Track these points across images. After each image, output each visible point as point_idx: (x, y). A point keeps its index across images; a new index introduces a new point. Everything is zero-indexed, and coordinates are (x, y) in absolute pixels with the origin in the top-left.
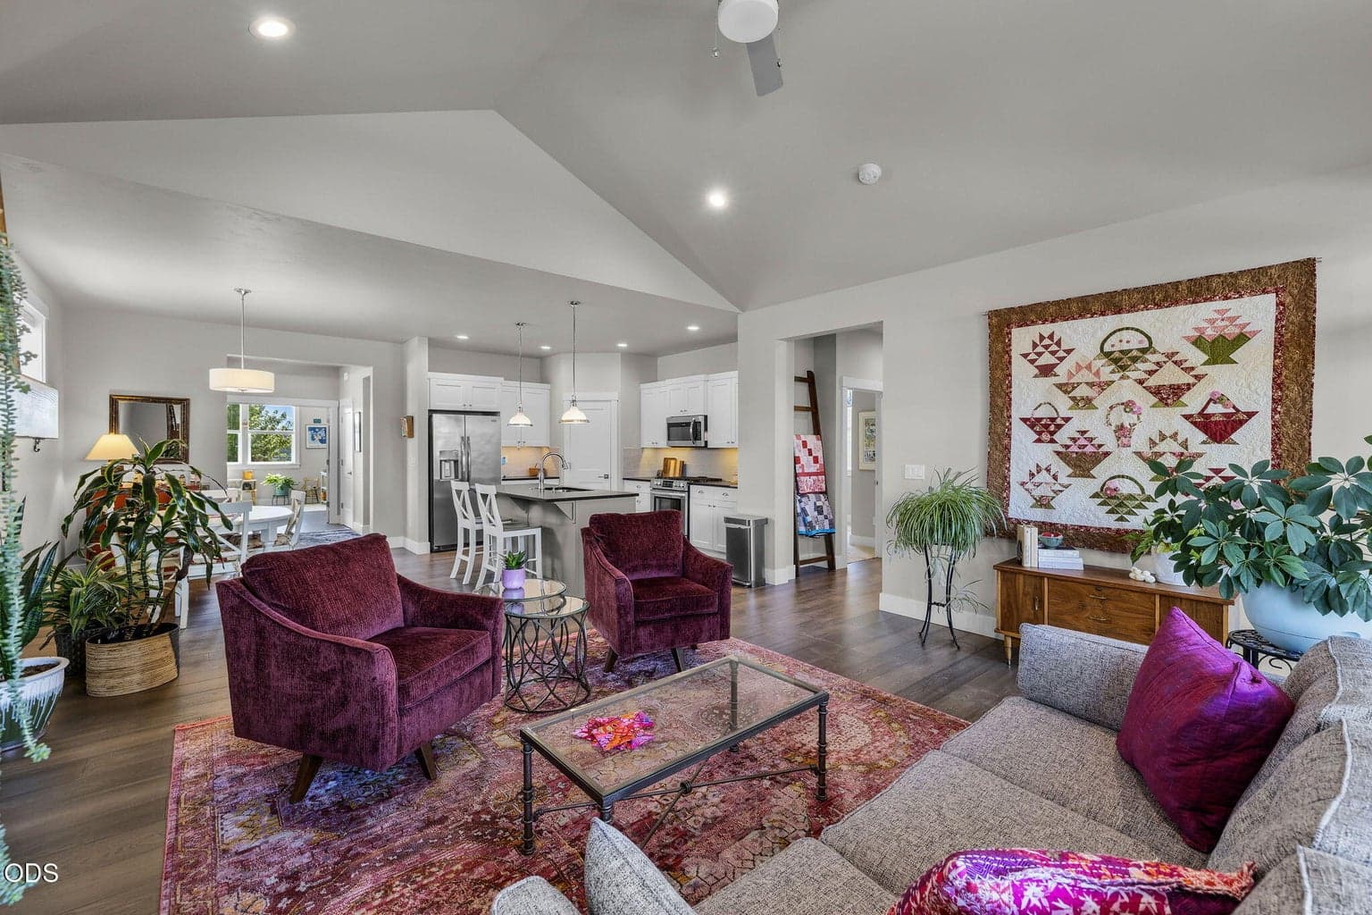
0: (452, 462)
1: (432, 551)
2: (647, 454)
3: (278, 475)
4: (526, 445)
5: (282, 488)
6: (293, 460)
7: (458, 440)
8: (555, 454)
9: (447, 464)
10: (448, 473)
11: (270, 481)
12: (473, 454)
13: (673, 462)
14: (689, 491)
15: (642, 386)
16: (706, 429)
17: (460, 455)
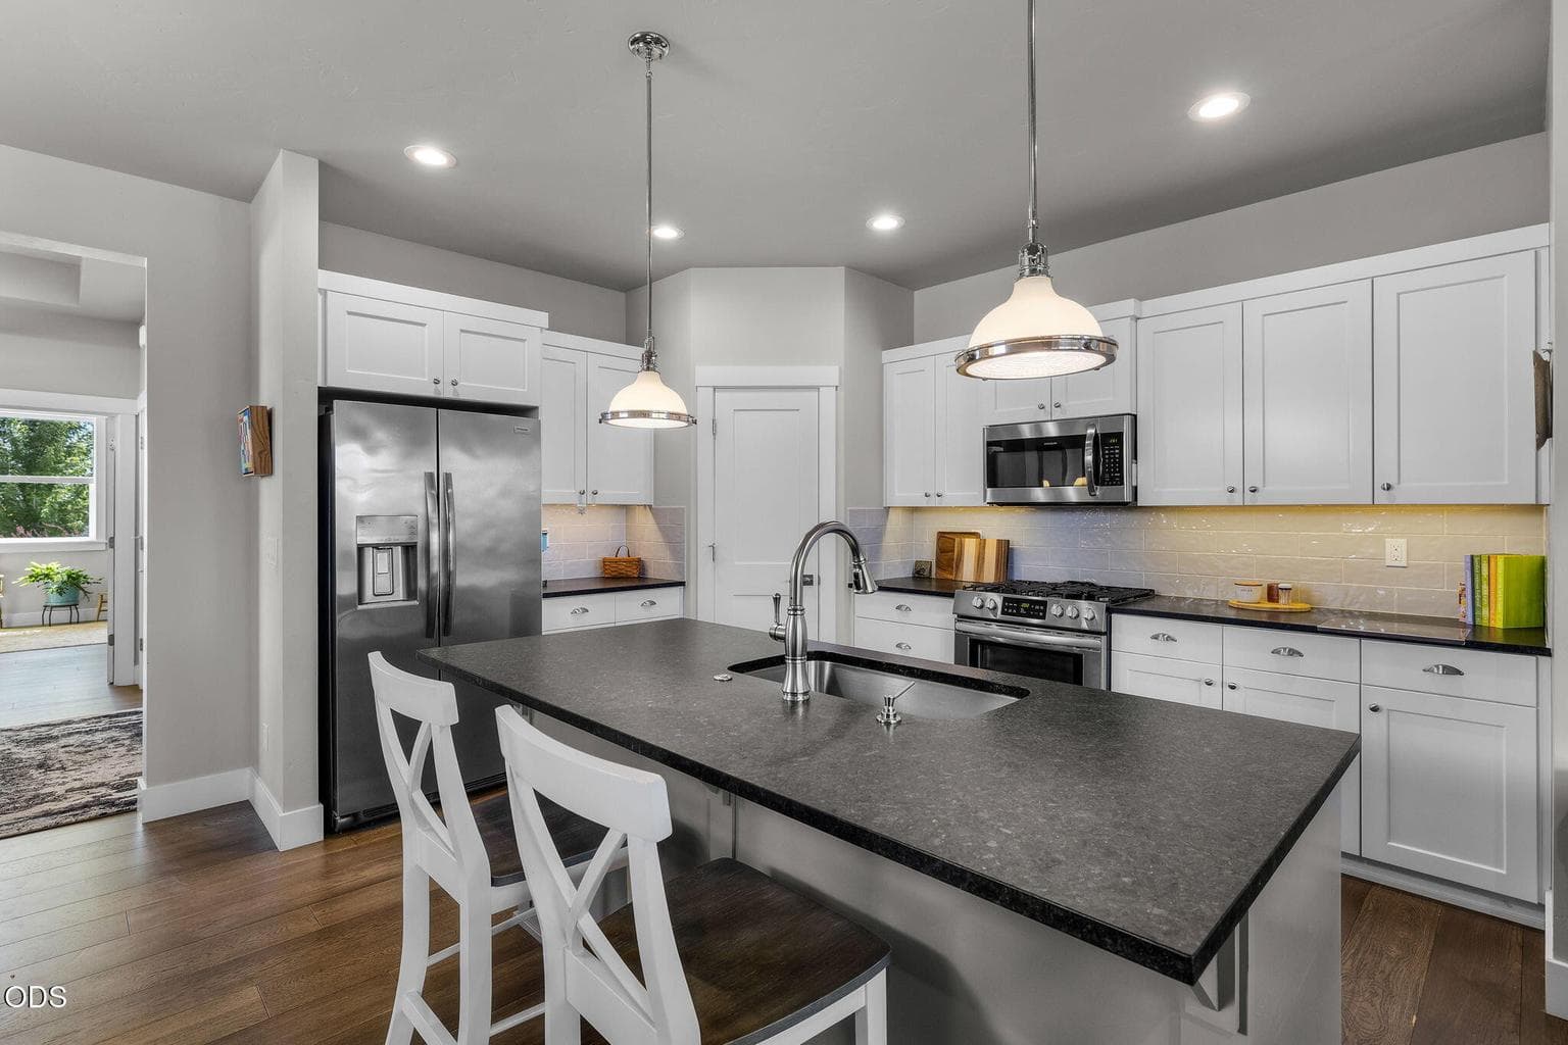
0: (398, 551)
1: (330, 829)
2: (895, 521)
3: (54, 565)
4: (599, 500)
5: (60, 591)
6: (92, 535)
7: (418, 488)
8: (673, 522)
9: (383, 558)
10: (383, 584)
11: (35, 577)
12: (463, 526)
13: (970, 546)
14: (1108, 633)
15: (888, 355)
16: (1135, 456)
17: (421, 526)
